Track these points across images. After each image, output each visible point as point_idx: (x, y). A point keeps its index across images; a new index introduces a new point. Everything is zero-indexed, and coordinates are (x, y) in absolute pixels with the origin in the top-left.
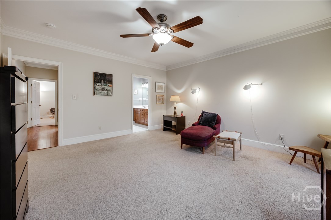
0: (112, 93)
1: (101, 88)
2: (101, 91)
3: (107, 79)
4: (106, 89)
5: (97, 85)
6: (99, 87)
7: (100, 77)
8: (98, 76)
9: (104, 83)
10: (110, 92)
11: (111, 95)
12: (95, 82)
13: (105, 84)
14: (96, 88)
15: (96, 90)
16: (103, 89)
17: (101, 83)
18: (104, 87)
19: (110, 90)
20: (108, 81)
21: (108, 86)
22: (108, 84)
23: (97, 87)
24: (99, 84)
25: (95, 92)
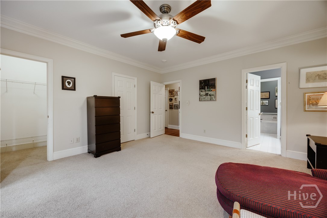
0: (215, 97)
1: (205, 94)
2: (204, 97)
3: (210, 84)
4: (210, 94)
5: (201, 91)
6: (203, 93)
7: (204, 84)
8: (203, 83)
9: (207, 88)
10: (213, 97)
11: (214, 99)
12: (200, 89)
13: (209, 89)
14: (201, 95)
15: (201, 96)
16: (207, 95)
17: (204, 89)
18: (208, 92)
19: (213, 95)
20: (211, 85)
21: (212, 91)
22: (211, 89)
23: (202, 93)
24: (203, 90)
25: (200, 98)
